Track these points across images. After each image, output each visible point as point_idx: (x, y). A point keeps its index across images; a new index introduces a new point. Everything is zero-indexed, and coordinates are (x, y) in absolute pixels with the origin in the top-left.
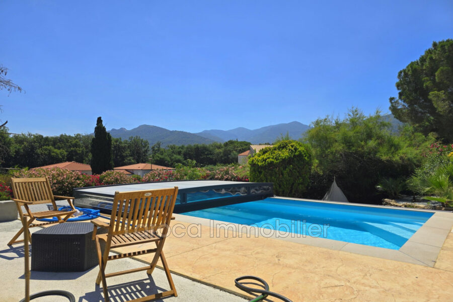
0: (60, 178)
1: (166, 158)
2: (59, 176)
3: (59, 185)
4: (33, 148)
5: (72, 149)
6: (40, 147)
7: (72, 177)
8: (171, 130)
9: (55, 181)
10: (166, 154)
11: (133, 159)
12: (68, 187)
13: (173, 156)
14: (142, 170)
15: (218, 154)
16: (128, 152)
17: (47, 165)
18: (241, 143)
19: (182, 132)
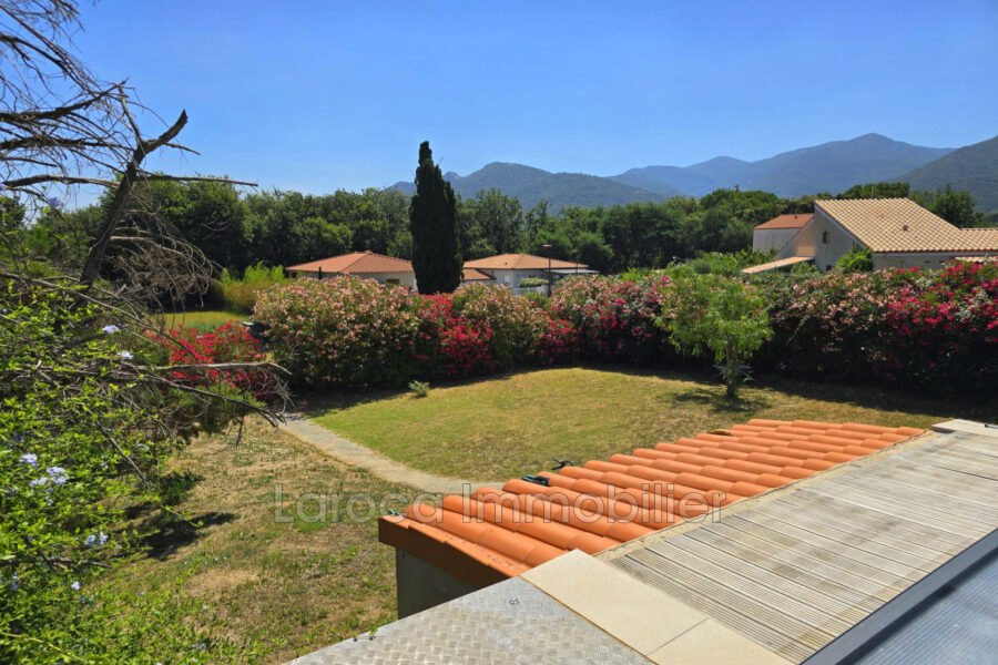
0: (363, 308)
1: (561, 239)
2: (361, 302)
3: (362, 326)
4: (286, 223)
5: (361, 222)
6: (300, 220)
7: (389, 304)
8: (554, 172)
9: (352, 316)
10: (561, 230)
11: (489, 243)
12: (381, 329)
13: (578, 234)
14: (513, 269)
15: (690, 228)
16: (476, 228)
17: (316, 259)
18: (748, 195)
19: (580, 176)
